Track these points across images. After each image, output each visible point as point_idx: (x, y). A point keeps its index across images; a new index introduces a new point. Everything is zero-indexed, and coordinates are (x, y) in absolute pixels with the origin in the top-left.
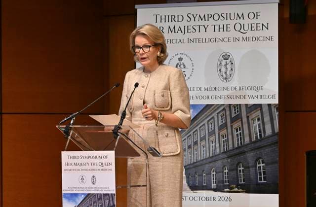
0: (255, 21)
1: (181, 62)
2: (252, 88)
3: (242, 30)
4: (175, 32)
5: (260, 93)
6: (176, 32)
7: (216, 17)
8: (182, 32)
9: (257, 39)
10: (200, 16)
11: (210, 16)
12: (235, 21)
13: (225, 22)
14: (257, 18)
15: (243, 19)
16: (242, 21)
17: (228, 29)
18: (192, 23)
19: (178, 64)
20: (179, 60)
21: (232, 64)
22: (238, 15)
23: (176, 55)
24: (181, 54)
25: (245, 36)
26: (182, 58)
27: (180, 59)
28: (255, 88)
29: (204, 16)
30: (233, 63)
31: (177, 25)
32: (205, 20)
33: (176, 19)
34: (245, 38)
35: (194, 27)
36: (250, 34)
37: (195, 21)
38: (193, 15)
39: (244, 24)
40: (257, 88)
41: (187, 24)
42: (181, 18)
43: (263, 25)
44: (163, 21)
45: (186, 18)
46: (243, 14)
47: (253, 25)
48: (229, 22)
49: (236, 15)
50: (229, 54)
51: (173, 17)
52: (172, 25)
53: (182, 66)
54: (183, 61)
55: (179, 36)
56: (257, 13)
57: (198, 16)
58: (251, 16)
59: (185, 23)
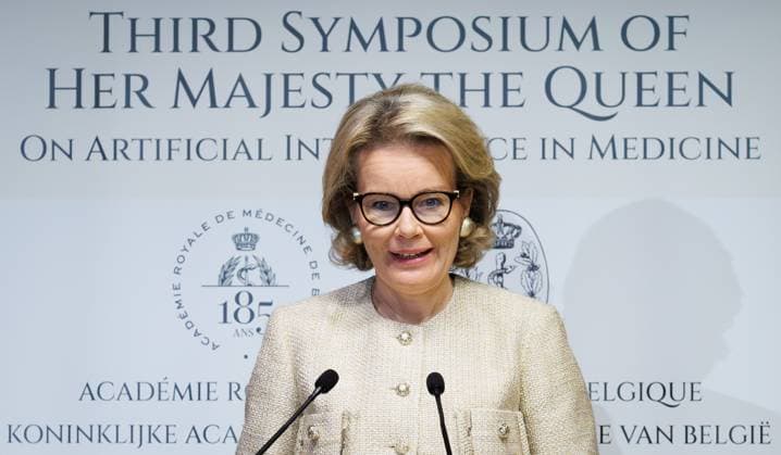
0: (660, 60)
1: (245, 257)
2: (644, 392)
3: (589, 103)
4: (213, 104)
5: (688, 414)
6: (221, 100)
7: (446, 34)
8: (252, 105)
9: (672, 148)
10: (353, 26)
11: (409, 27)
12: (551, 58)
13: (496, 62)
14: (671, 47)
15: (596, 47)
16: (587, 60)
17: (513, 98)
18: (310, 60)
19: (231, 265)
20: (239, 246)
21: (533, 268)
22: (566, 25)
23: (219, 219)
24: (247, 213)
25: (603, 132)
26: (256, 237)
27: (245, 241)
28: (656, 392)
29: (380, 26)
30: (539, 262)
31: (227, 68)
32: (384, 48)
33: (220, 38)
34: (603, 143)
35: (321, 81)
36: (630, 122)
37: (325, 49)
38: (315, 20)
39: (598, 76)
40: (667, 390)
41: (280, 65)
42: (245, 34)
43: (702, 79)
44: (147, 44)
45: (275, 34)
46: (593, 25)
47: (647, 82)
48: (515, 58)
49: (556, 27)
50: (517, 221)
51: (203, 28)
52: (195, 67)
53: (255, 276)
54: (261, 250)
55: (240, 122)
56: (671, 19)
57: (344, 26)
58: (641, 33)
59: (271, 59)
